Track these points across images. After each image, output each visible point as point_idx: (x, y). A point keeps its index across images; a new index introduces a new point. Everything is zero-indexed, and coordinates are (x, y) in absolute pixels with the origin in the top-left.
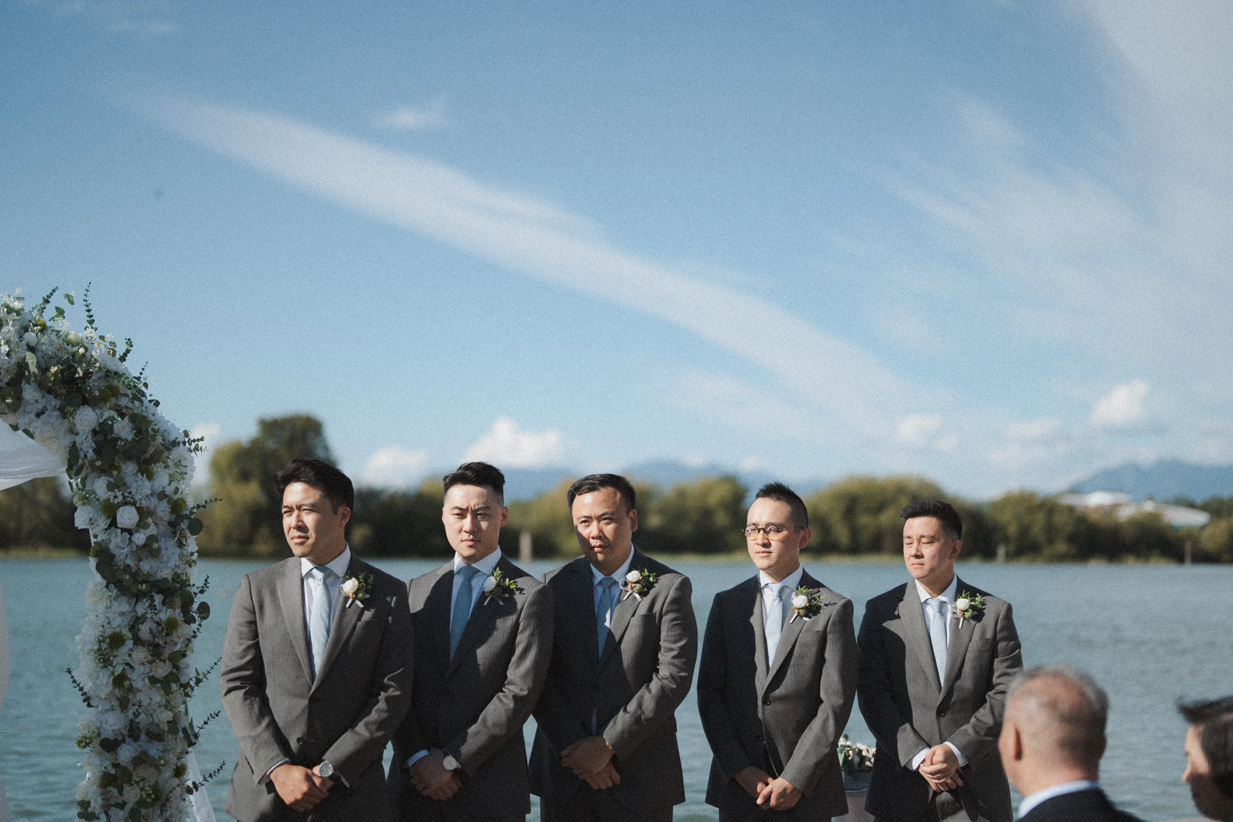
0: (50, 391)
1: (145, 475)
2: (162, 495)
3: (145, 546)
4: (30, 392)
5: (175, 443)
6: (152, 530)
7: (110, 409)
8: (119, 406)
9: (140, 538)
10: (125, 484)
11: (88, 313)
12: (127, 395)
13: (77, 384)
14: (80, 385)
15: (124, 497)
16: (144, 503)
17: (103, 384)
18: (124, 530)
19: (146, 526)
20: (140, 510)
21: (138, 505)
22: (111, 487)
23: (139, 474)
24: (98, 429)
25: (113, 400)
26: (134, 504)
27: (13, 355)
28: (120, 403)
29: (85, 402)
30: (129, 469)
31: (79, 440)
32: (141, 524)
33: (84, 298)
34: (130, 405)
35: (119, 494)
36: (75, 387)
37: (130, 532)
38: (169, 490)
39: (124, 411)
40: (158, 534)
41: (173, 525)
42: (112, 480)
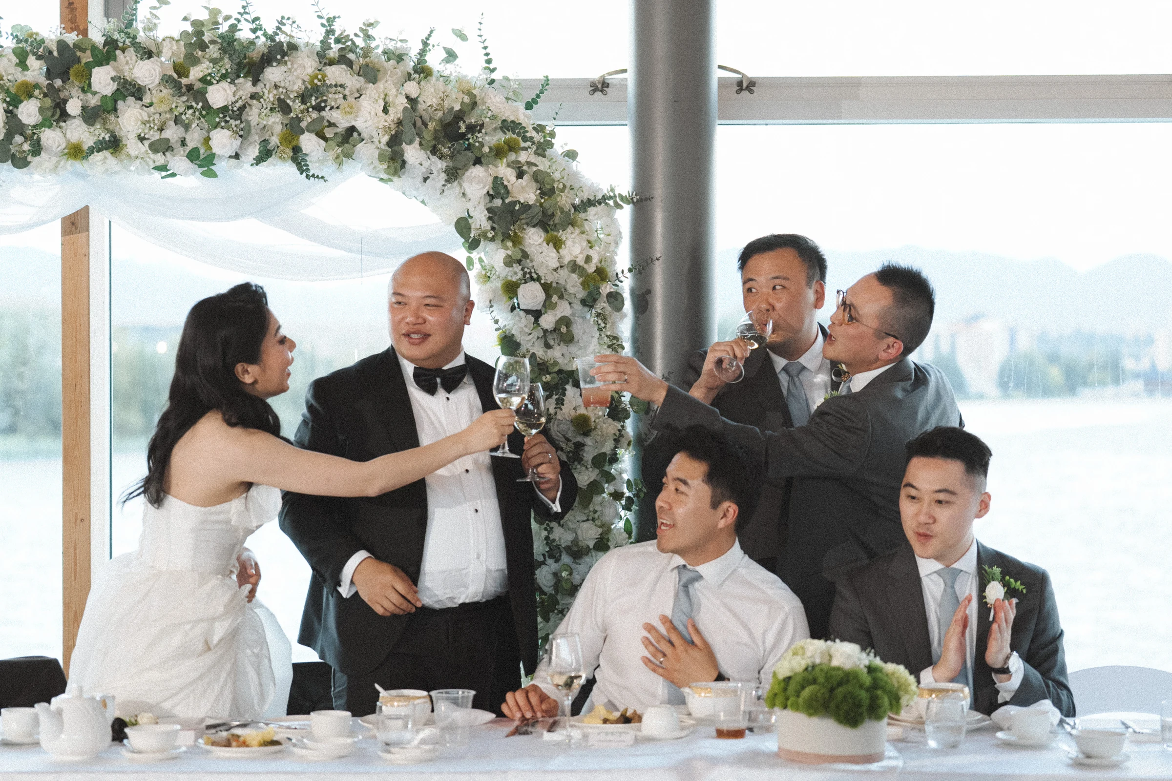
0: (434, 151)
1: (551, 244)
2: (574, 267)
3: (555, 330)
4: (413, 153)
5: (590, 203)
6: (563, 309)
7: (508, 166)
8: (519, 162)
9: (548, 321)
10: (525, 255)
11: (484, 52)
12: (525, 149)
13: (468, 140)
14: (471, 141)
15: (525, 274)
16: (549, 278)
17: (500, 138)
18: (527, 312)
19: (554, 306)
20: (546, 287)
21: (542, 282)
22: (509, 262)
23: (545, 244)
24: (491, 192)
25: (512, 156)
26: (538, 279)
27: (391, 110)
28: (520, 159)
29: (478, 161)
30: (534, 238)
31: (470, 205)
32: (548, 304)
33: (479, 33)
34: (533, 159)
35: (517, 268)
36: (467, 143)
37: (537, 314)
38: (580, 261)
39: (525, 168)
40: (573, 315)
41: (589, 302)
42: (510, 252)
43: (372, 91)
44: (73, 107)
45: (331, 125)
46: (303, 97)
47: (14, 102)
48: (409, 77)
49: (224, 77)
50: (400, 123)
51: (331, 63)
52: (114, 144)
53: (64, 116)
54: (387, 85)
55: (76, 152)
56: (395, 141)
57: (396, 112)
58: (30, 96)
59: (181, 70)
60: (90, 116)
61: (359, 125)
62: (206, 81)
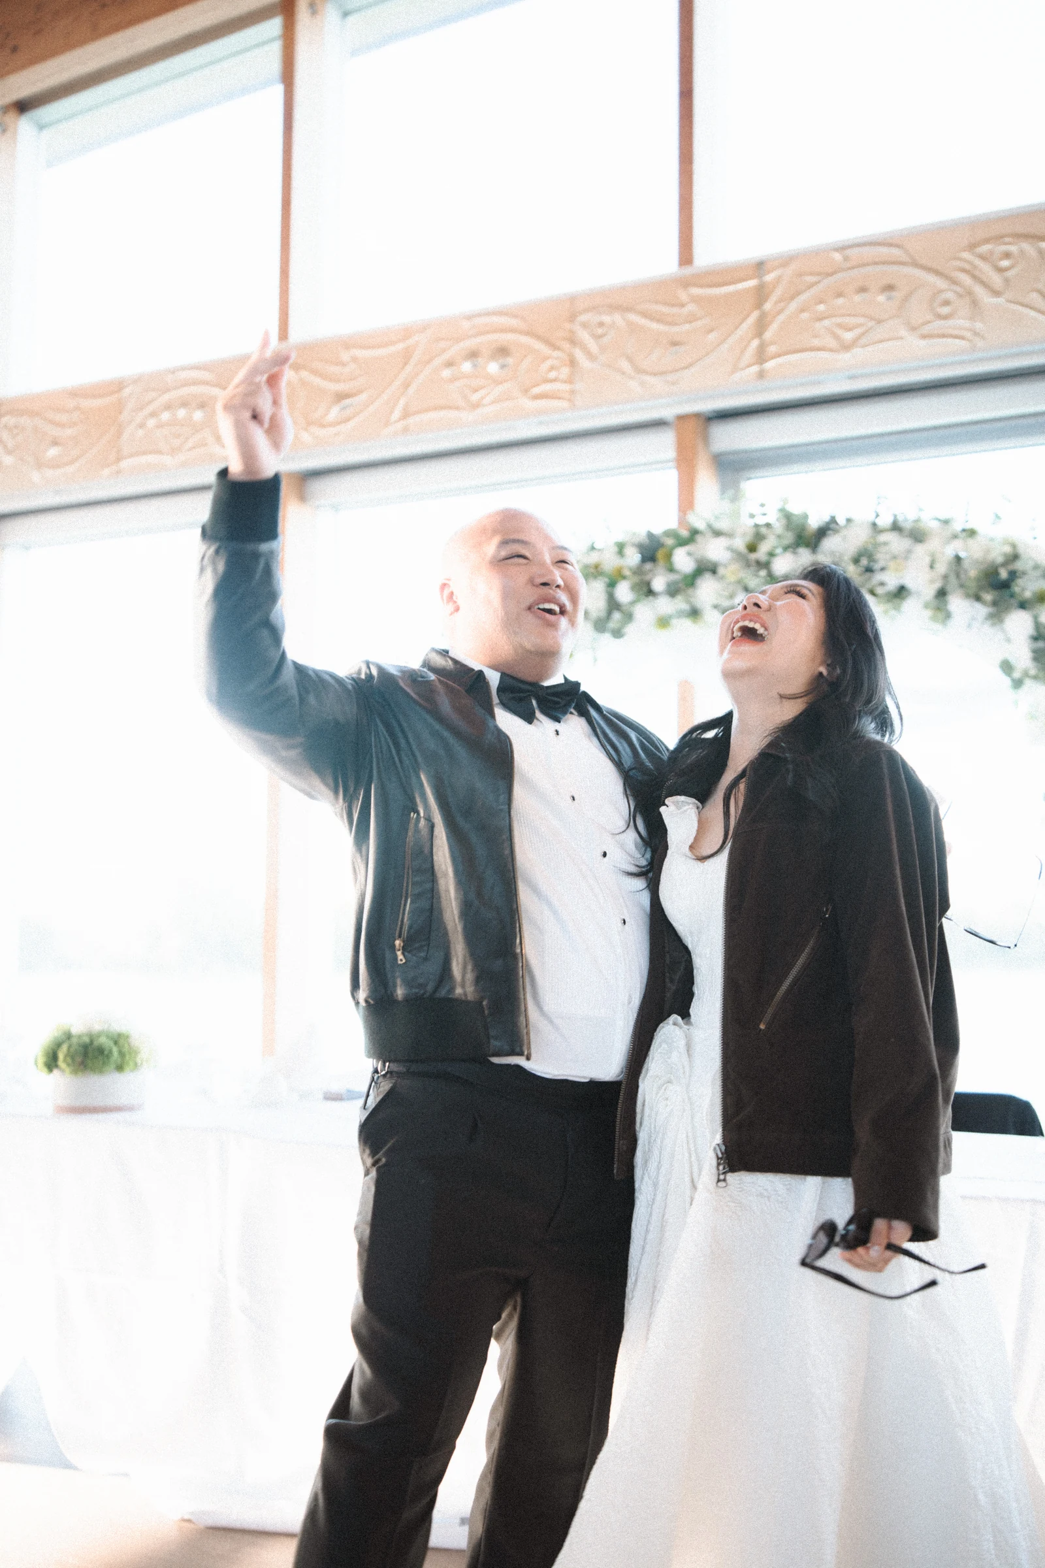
43: (920, 550)
44: (659, 583)
45: (882, 584)
46: (856, 561)
47: (612, 584)
48: (955, 537)
49: (786, 549)
50: (945, 577)
51: (881, 531)
52: (694, 613)
53: (651, 593)
54: (933, 544)
55: (663, 622)
56: (942, 594)
57: (942, 568)
58: (624, 578)
59: (752, 548)
60: (673, 591)
61: (909, 583)
62: (771, 554)
